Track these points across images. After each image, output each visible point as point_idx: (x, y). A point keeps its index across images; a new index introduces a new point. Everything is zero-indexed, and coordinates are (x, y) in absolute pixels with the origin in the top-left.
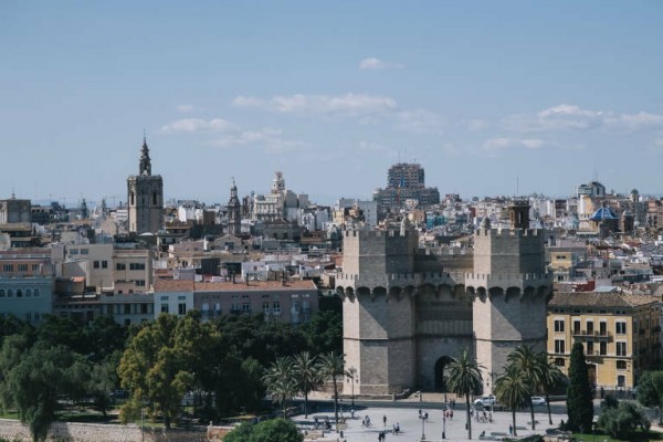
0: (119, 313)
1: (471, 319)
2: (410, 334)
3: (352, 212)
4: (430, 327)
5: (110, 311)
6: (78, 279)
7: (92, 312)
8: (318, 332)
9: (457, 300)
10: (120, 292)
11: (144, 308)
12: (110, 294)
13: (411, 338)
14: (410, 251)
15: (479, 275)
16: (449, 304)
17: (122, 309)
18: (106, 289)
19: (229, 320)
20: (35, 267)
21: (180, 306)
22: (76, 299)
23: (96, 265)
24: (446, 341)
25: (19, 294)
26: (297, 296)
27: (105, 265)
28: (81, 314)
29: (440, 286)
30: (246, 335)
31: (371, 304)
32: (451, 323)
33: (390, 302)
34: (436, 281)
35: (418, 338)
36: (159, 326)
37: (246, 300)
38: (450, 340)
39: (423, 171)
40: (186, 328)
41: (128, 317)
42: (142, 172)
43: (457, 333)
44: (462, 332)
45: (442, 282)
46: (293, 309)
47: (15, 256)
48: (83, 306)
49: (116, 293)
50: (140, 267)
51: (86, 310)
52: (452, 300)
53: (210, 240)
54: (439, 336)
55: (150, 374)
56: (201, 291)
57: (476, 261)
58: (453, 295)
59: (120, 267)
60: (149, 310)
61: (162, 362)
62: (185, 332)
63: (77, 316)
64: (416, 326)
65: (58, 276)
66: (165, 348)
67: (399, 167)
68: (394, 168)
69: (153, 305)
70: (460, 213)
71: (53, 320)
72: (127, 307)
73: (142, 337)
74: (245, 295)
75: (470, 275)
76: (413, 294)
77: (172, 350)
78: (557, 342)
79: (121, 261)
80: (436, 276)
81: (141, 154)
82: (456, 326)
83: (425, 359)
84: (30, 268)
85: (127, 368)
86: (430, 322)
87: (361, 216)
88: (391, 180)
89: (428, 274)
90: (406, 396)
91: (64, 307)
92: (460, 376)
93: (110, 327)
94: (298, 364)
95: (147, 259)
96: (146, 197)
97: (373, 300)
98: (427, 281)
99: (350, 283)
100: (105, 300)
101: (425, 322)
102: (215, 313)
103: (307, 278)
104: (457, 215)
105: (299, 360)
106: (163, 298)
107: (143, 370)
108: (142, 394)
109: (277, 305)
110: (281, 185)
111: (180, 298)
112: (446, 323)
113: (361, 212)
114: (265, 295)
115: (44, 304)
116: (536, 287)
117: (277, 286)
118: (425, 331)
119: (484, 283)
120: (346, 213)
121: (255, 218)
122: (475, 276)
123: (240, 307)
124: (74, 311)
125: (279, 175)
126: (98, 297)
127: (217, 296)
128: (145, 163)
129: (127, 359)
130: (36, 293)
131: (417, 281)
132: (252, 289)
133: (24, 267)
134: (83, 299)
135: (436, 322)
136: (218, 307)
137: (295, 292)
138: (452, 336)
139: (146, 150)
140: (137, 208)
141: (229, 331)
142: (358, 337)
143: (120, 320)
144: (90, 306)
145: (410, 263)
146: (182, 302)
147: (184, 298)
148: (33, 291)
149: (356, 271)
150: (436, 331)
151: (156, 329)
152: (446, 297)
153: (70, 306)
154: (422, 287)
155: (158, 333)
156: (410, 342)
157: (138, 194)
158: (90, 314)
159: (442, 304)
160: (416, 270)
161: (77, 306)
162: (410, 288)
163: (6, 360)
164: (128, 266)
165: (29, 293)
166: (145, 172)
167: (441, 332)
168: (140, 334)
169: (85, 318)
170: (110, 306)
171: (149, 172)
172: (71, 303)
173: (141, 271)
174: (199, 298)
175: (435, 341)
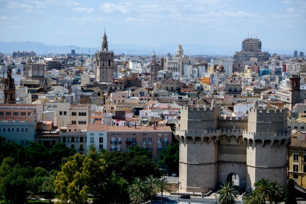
0: (68, 142)
1: (246, 154)
2: (214, 161)
3: (218, 68)
4: (225, 157)
5: (64, 140)
6: (49, 123)
7: (55, 141)
8: (171, 155)
9: (239, 143)
10: (70, 130)
11: (82, 139)
12: (64, 131)
13: (215, 164)
14: (215, 117)
15: (250, 132)
16: (235, 146)
17: (70, 140)
18: (62, 128)
19: (115, 155)
20: (29, 114)
21: (100, 138)
22: (47, 134)
23: (61, 113)
24: (233, 165)
25: (18, 130)
26: (161, 135)
27: (65, 113)
28: (49, 141)
29: (230, 137)
30: (123, 164)
31: (194, 145)
32: (236, 156)
33: (203, 144)
34: (229, 134)
35: (219, 163)
36: (75, 161)
37: (134, 136)
38: (235, 165)
39: (261, 42)
40: (88, 164)
41: (73, 143)
42: (103, 49)
43: (239, 161)
44: (241, 161)
45: (231, 135)
46: (159, 141)
47: (19, 107)
48: (50, 137)
49: (68, 131)
50: (84, 114)
51: (51, 140)
52: (237, 144)
53: (133, 90)
54: (230, 162)
55: (69, 186)
56: (111, 131)
57: (249, 125)
58: (238, 141)
59: (74, 114)
60: (84, 140)
61: (76, 180)
62: (87, 166)
63: (47, 143)
64: (218, 156)
65: (38, 121)
66: (78, 173)
67: (248, 40)
68: (245, 41)
69: (86, 137)
70: (278, 67)
71: (34, 145)
72: (73, 138)
73: (67, 166)
74: (134, 134)
75: (246, 132)
76: (216, 141)
77: (81, 174)
78: (294, 166)
79: (74, 111)
80: (229, 131)
81: (103, 40)
82: (239, 158)
83: (222, 174)
84: (27, 114)
85: (58, 183)
86: (225, 155)
87: (222, 70)
88: (243, 47)
89: (225, 130)
90: (209, 195)
91: (40, 138)
92: (225, 197)
93: (63, 150)
94: (148, 181)
95: (88, 110)
96: (105, 62)
97: (194, 144)
98: (224, 133)
99: (183, 134)
100: (61, 134)
101: (222, 155)
102: (118, 142)
103: (167, 125)
104: (276, 69)
105: (149, 180)
106: (91, 134)
107: (66, 184)
108: (64, 197)
109: (150, 139)
110: (181, 52)
111: (100, 134)
112: (233, 156)
113: (223, 68)
114: (144, 134)
115: (30, 136)
116: (280, 140)
117: (151, 129)
118: (222, 159)
119: (252, 137)
120: (215, 67)
121: (167, 70)
122: (248, 132)
123: (131, 140)
124: (46, 140)
125: (180, 47)
126: (58, 133)
127: (119, 134)
128: (105, 45)
129: (59, 177)
130: (27, 130)
131: (218, 134)
132: (137, 131)
133: (23, 114)
134: (50, 134)
135: (228, 155)
136: (120, 140)
137: (160, 133)
138: (236, 163)
139: (105, 38)
140: (100, 68)
141: (114, 161)
142: (186, 162)
143: (69, 145)
144: (54, 137)
145: (215, 124)
146: (101, 136)
147: (102, 134)
148: (24, 129)
149: (186, 128)
150: (228, 160)
151: (74, 162)
152: (233, 142)
153: (44, 137)
154: (221, 136)
155: (74, 165)
156: (214, 165)
157: (101, 61)
158: (54, 142)
159: (232, 145)
160: (219, 128)
161: (47, 137)
162: (214, 138)
163: (3, 171)
164: (77, 114)
165: (22, 130)
166: (105, 50)
167: (230, 160)
168: (66, 164)
169: (51, 143)
170: (64, 138)
171: (107, 50)
172: (44, 135)
173: (85, 117)
174: (110, 135)
175: (228, 165)
